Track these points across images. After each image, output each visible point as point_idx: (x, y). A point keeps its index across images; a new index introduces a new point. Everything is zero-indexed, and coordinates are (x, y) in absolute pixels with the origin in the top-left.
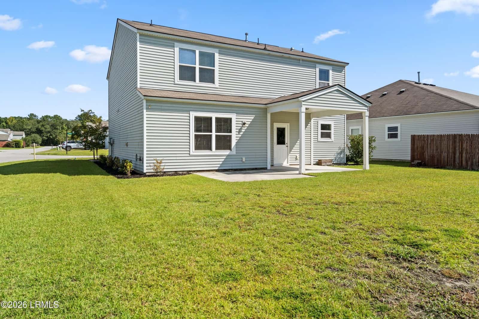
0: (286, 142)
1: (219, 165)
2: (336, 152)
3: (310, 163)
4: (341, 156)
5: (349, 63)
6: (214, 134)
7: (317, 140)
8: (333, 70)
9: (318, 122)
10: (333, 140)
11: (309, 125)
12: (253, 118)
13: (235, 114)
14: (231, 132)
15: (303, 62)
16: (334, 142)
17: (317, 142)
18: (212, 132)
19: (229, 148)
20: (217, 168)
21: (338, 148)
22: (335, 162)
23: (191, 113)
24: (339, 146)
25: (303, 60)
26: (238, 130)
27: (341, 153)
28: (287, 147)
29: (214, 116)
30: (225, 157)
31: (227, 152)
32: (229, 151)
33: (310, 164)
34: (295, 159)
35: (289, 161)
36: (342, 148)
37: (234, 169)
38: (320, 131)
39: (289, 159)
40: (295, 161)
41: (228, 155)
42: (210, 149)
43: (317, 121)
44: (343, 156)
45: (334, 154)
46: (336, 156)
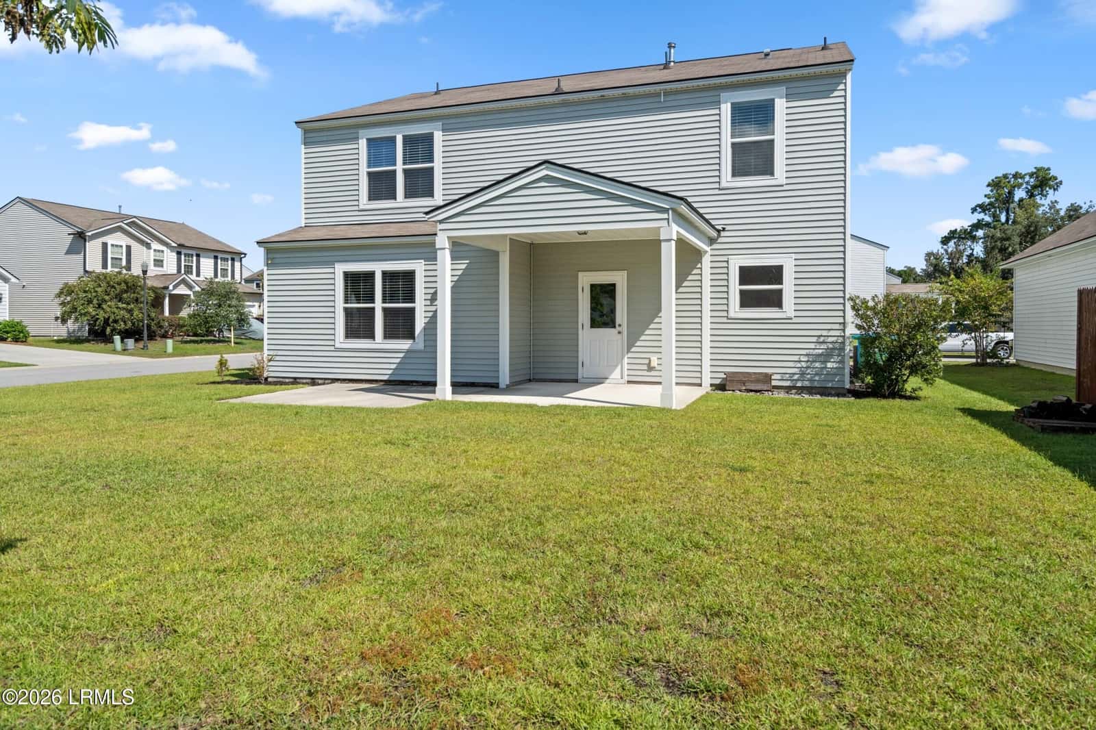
0: (618, 321)
1: (390, 372)
2: (804, 352)
3: (698, 381)
4: (829, 365)
5: (852, 60)
6: (379, 305)
7: (725, 314)
8: (789, 97)
9: (727, 262)
10: (791, 314)
11: (695, 271)
12: (463, 266)
13: (422, 261)
14: (412, 300)
15: (669, 98)
16: (795, 320)
17: (725, 320)
18: (374, 303)
19: (411, 335)
20: (386, 378)
21: (814, 339)
22: (799, 384)
23: (337, 265)
24: (819, 333)
25: (666, 93)
26: (429, 297)
27: (826, 356)
28: (619, 336)
29: (378, 268)
30: (401, 355)
31: (405, 345)
32: (410, 342)
33: (700, 385)
34: (645, 367)
35: (626, 373)
36: (830, 339)
37: (421, 382)
38: (735, 288)
39: (626, 367)
40: (646, 373)
41: (408, 351)
42: (371, 336)
43: (725, 258)
44: (835, 365)
45: (796, 358)
46: (804, 364)
